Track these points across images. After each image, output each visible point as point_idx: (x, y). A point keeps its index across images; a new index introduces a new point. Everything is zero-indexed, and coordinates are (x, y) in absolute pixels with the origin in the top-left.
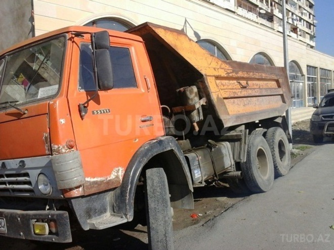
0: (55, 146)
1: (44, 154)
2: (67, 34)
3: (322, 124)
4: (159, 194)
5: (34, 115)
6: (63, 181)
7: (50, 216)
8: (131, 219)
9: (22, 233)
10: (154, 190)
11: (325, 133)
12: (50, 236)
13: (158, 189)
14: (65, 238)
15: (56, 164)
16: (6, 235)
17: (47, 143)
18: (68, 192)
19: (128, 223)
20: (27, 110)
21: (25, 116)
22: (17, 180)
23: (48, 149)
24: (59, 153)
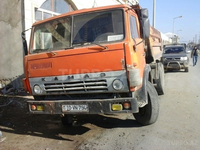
0: (129, 65)
1: (121, 69)
2: (123, 8)
3: (167, 63)
4: (153, 91)
5: (114, 49)
6: (134, 82)
7: (126, 100)
8: (147, 103)
9: (102, 111)
10: (150, 90)
11: (168, 67)
12: (124, 110)
13: (152, 89)
14: (136, 110)
15: (132, 74)
16: (88, 113)
17: (123, 64)
18: (133, 88)
19: (147, 105)
20: (106, 47)
21: (106, 50)
22: (95, 84)
23: (124, 67)
24: (131, 69)
